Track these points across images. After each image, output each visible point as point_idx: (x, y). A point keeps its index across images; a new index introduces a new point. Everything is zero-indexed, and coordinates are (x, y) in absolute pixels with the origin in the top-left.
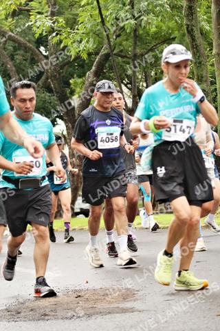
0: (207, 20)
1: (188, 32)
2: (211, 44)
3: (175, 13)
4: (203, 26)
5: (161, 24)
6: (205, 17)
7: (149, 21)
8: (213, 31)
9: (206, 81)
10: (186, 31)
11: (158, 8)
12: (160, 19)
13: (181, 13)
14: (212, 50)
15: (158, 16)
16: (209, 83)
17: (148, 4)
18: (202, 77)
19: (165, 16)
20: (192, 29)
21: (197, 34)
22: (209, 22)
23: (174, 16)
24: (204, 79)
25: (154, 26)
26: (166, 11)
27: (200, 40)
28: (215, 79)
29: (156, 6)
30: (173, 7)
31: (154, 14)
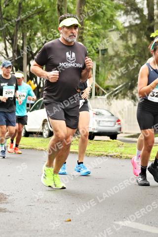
0: (72, 2)
1: (59, 10)
4: (69, 6)
22: (73, 4)
25: (34, 1)
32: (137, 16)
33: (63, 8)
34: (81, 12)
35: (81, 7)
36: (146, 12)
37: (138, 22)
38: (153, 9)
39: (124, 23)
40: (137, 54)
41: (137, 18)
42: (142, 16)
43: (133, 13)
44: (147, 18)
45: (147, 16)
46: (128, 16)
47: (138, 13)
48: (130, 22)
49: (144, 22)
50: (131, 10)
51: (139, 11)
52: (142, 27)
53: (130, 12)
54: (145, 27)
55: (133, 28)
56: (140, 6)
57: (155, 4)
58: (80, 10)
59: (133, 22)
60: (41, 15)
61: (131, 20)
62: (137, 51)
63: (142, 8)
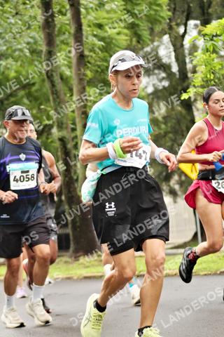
0: (68, 65)
1: (48, 77)
2: (71, 90)
3: (35, 58)
4: (63, 71)
5: (21, 69)
6: (66, 62)
7: (9, 66)
8: (74, 76)
9: (67, 128)
10: (45, 77)
11: (17, 53)
12: (19, 63)
13: (41, 57)
14: (72, 95)
15: (17, 61)
16: (70, 130)
17: (7, 49)
18: (62, 124)
19: (24, 60)
20: (52, 75)
21: (57, 79)
22: (70, 67)
23: (33, 60)
24: (64, 126)
25: (13, 71)
26: (26, 56)
27: (60, 86)
28: (76, 125)
29: (15, 51)
30: (33, 52)
31: (13, 58)
32: (164, 75)
33: (54, 74)
34: (81, 77)
35: (80, 70)
36: (175, 69)
37: (166, 84)
38: (185, 63)
39: (146, 87)
40: (169, 129)
41: (163, 78)
42: (170, 75)
43: (156, 71)
44: (178, 76)
45: (178, 73)
46: (151, 77)
47: (165, 71)
48: (154, 85)
49: (174, 83)
50: (154, 68)
51: (165, 68)
52: (172, 90)
53: (153, 71)
54: (177, 89)
55: (160, 94)
56: (165, 60)
57: (187, 55)
58: (79, 74)
59: (159, 84)
60: (27, 91)
61: (156, 81)
62: (169, 125)
63: (170, 64)
